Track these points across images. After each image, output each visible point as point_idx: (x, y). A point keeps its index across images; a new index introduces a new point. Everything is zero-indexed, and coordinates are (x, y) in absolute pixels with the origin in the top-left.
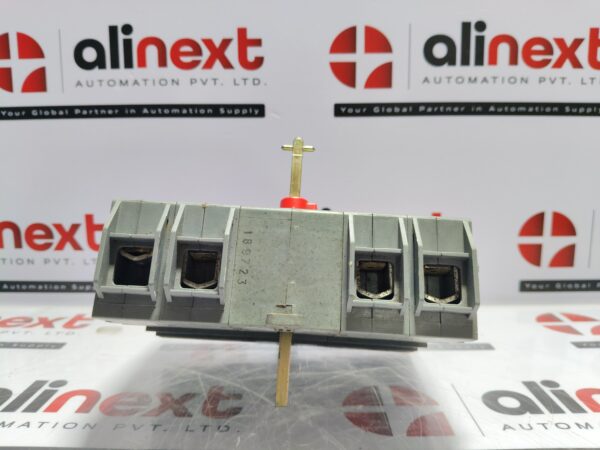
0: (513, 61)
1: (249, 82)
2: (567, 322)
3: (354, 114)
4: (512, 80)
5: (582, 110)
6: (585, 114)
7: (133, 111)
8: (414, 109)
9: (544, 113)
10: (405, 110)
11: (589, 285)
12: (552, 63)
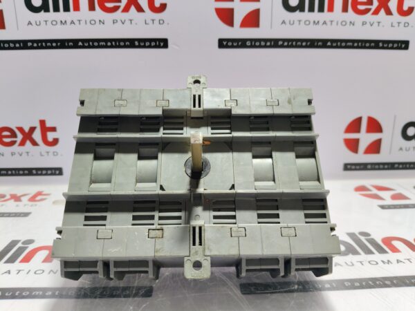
0: (345, 9)
1: (156, 22)
2: (375, 191)
3: (232, 47)
4: (344, 23)
5: (390, 45)
6: (392, 48)
7: (71, 44)
8: (275, 43)
9: (365, 47)
10: (268, 44)
11: (390, 166)
12: (372, 11)
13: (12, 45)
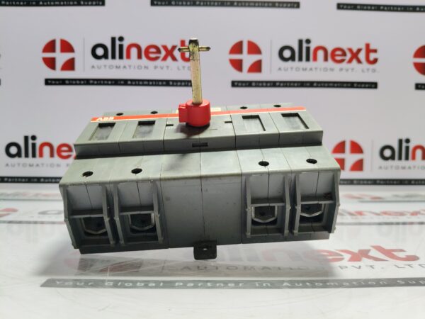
0: (326, 59)
1: (186, 68)
3: (242, 86)
4: (326, 69)
5: (363, 85)
6: (365, 87)
7: (122, 82)
8: (273, 84)
9: (343, 87)
10: (269, 84)
11: (373, 182)
12: (346, 61)
13: (78, 82)
